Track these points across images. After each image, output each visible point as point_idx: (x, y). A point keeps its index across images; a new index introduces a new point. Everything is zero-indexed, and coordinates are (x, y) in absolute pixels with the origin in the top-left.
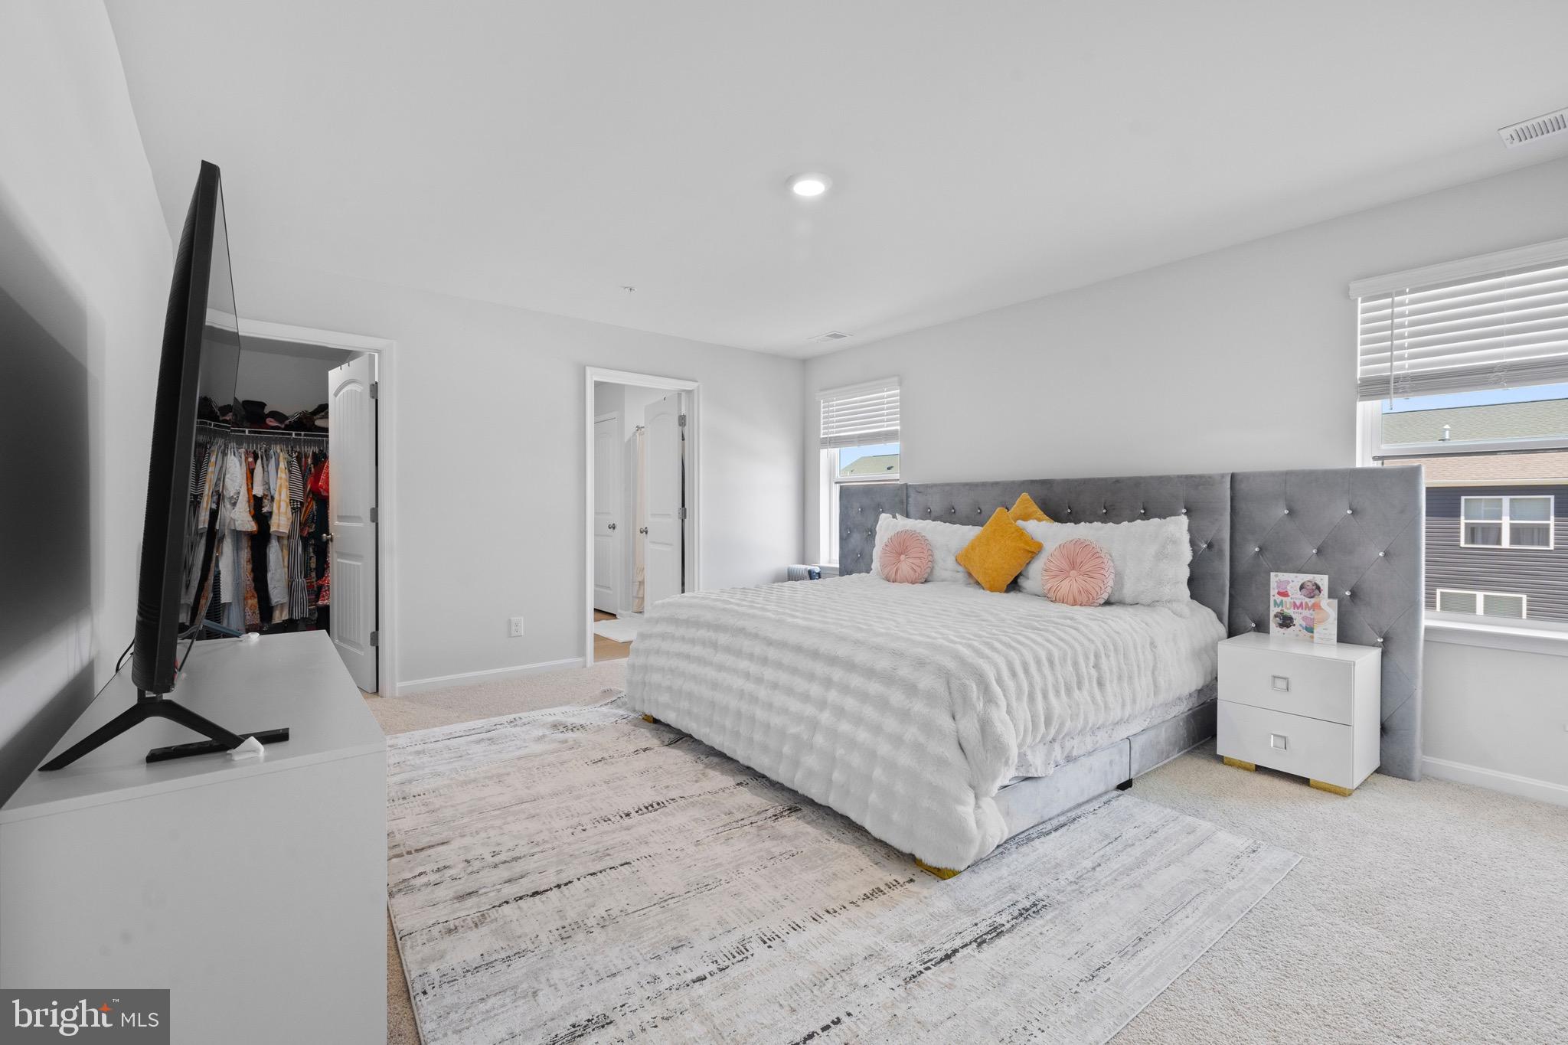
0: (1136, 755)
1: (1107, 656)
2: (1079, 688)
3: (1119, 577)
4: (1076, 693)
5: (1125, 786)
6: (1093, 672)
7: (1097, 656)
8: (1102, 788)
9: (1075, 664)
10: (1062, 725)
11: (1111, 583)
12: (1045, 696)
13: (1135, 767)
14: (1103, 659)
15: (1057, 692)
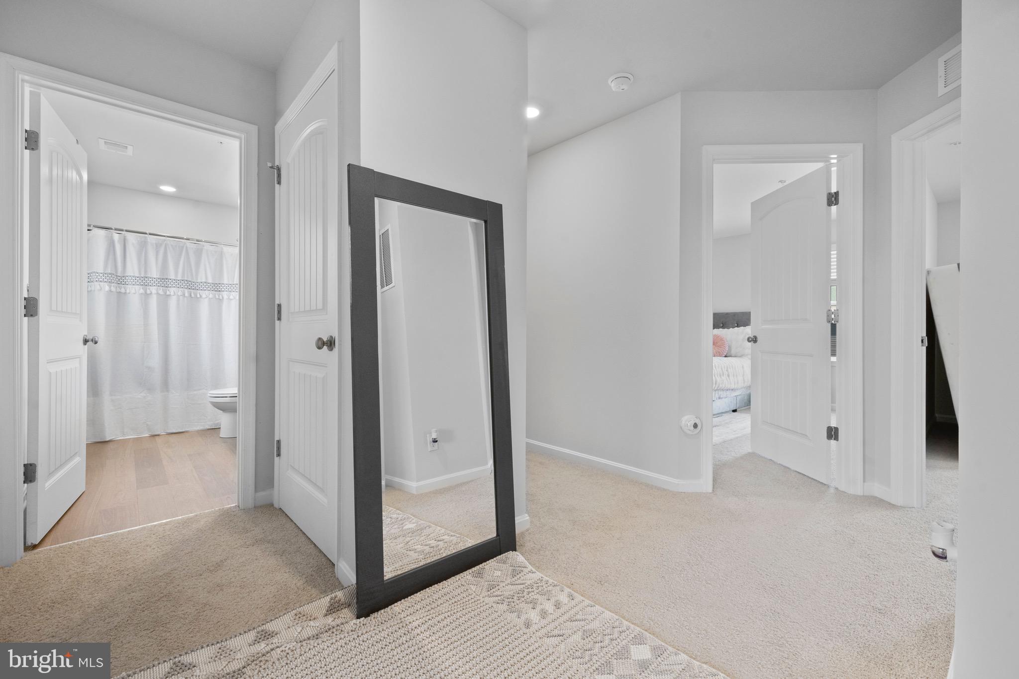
0: (738, 402)
1: (730, 368)
2: (723, 376)
3: (730, 347)
4: (722, 377)
5: (734, 411)
6: (726, 372)
7: (727, 368)
8: (729, 410)
9: (722, 369)
10: (719, 385)
11: (727, 349)
12: (715, 376)
13: (738, 405)
14: (729, 369)
15: (718, 376)
